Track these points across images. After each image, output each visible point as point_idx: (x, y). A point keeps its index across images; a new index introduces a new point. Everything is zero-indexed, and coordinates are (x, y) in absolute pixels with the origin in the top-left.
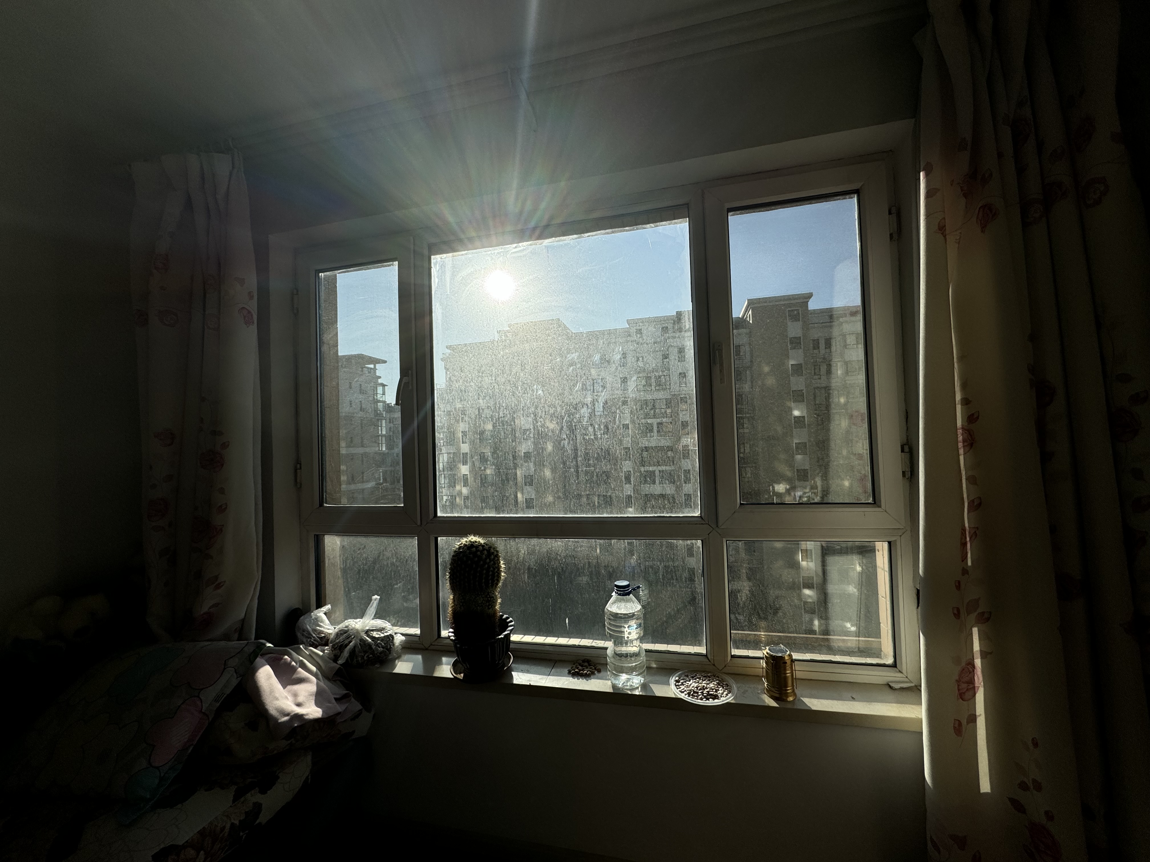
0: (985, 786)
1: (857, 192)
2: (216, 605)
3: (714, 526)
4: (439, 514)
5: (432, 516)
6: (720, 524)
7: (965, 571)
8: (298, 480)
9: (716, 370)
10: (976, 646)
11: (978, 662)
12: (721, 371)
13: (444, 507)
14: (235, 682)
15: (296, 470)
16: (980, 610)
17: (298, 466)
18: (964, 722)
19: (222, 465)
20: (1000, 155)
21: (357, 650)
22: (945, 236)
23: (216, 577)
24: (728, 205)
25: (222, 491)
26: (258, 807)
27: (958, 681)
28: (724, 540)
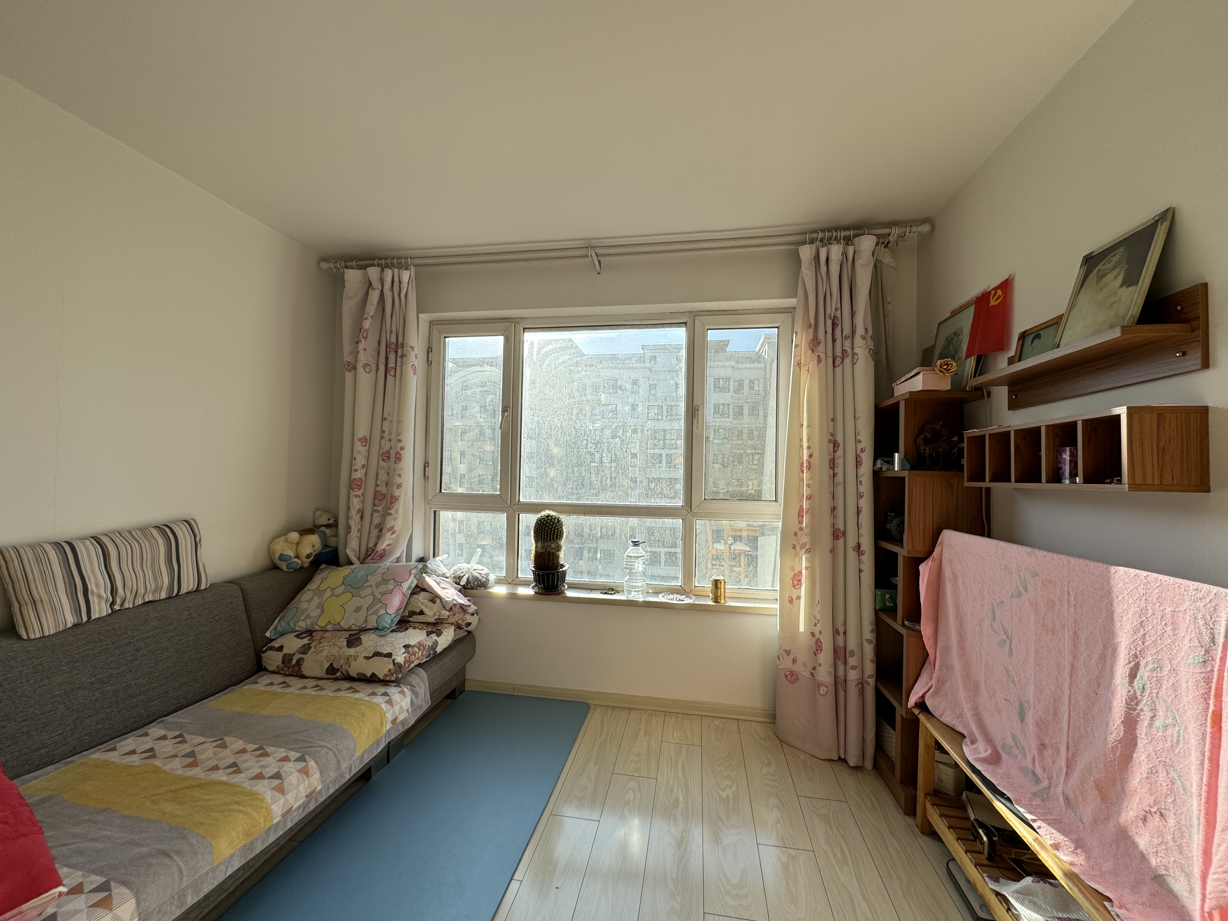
0: (802, 629)
1: (777, 327)
2: (389, 545)
3: (689, 511)
4: (521, 500)
5: (517, 500)
6: (692, 509)
7: (801, 529)
8: (426, 475)
9: (695, 421)
10: (804, 565)
11: (804, 572)
12: (697, 423)
13: (524, 496)
14: (415, 582)
15: (425, 467)
16: (807, 548)
17: (427, 465)
18: (794, 598)
19: (400, 460)
20: (826, 332)
21: (470, 579)
22: (800, 368)
23: (393, 527)
24: (707, 327)
25: (400, 475)
26: (436, 643)
27: (793, 579)
28: (695, 519)
